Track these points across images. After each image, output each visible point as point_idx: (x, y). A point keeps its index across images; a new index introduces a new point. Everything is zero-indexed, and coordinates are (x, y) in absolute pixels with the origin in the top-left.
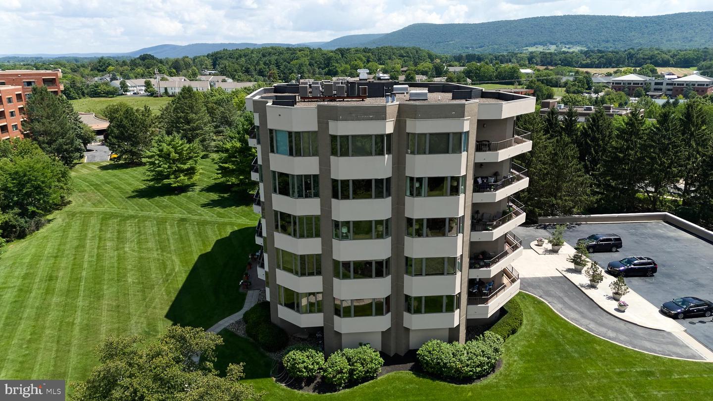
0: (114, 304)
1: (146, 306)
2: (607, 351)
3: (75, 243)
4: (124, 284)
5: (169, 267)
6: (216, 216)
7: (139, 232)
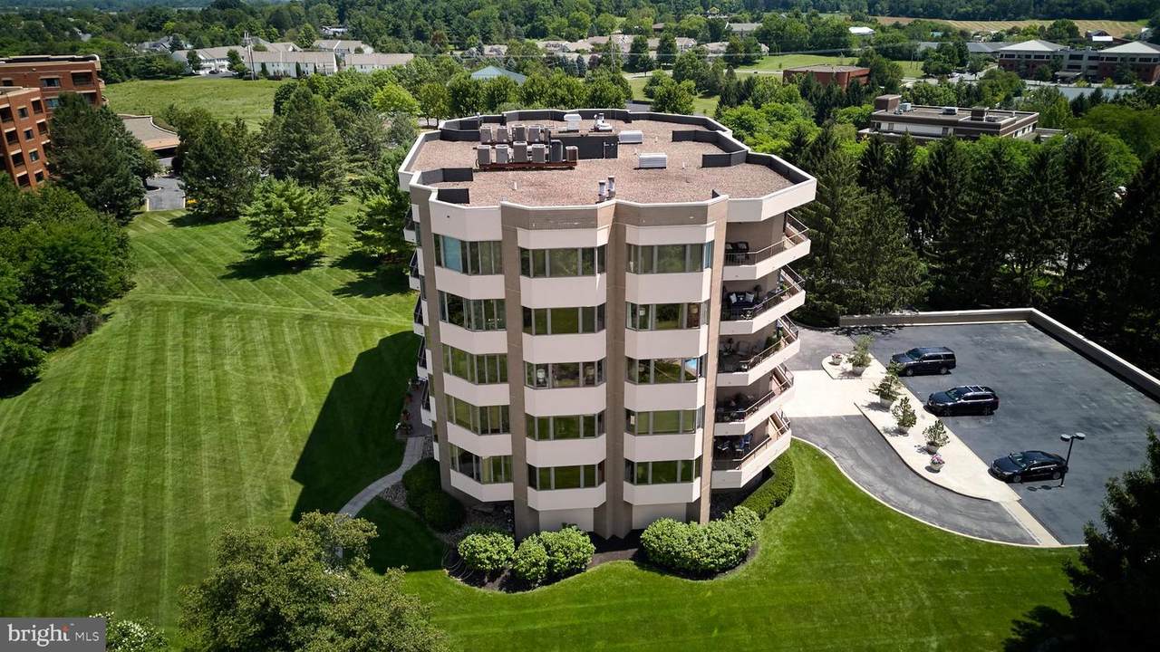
0: (218, 457)
1: (264, 461)
2: (903, 531)
3: (150, 356)
4: (228, 426)
5: (292, 398)
6: (356, 312)
7: (243, 339)
